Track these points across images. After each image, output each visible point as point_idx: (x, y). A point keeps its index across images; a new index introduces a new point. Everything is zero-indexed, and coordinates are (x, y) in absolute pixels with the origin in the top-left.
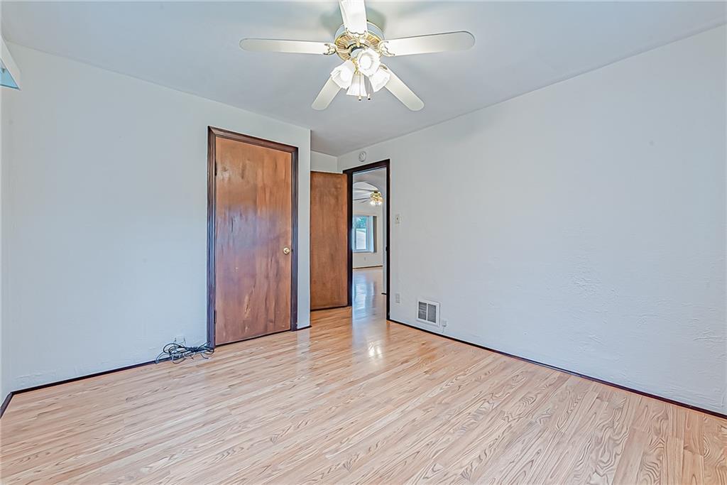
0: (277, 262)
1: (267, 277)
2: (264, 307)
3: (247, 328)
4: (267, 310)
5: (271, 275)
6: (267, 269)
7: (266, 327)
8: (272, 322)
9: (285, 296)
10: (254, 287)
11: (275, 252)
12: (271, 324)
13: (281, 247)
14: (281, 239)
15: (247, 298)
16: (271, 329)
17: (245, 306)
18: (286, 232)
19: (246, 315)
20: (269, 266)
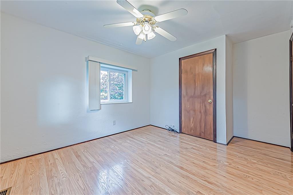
0: (205, 106)
1: (200, 112)
2: (199, 125)
3: (192, 131)
4: (201, 127)
5: (202, 111)
6: (200, 109)
7: (200, 134)
8: (203, 133)
9: (209, 123)
10: (195, 115)
11: (204, 101)
12: (203, 134)
13: (207, 99)
14: (207, 96)
15: (192, 119)
16: (202, 136)
17: (192, 122)
18: (209, 92)
19: (192, 126)
20: (201, 107)
